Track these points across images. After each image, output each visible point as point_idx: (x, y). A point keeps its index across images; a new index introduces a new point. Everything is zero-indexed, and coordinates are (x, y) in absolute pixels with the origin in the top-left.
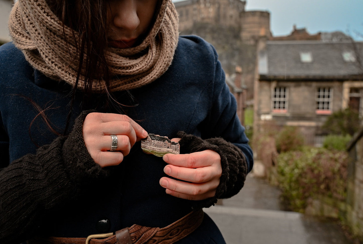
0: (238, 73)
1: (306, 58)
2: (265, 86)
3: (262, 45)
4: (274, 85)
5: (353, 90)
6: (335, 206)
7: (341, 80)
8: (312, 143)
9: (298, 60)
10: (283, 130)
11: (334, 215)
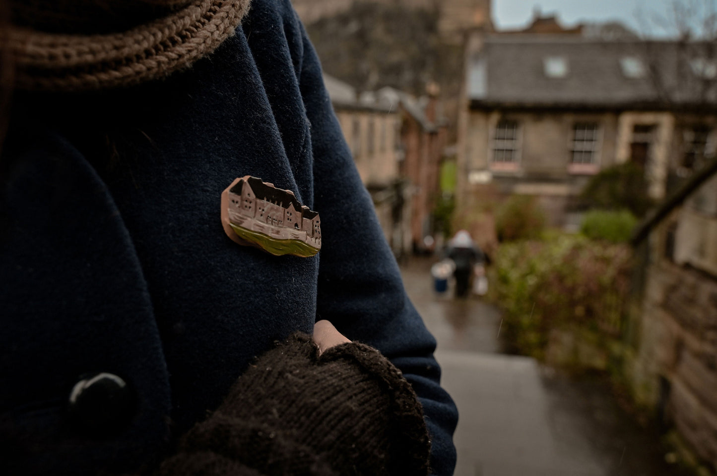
0: (432, 97)
1: (556, 67)
2: (480, 120)
3: (475, 43)
4: (495, 118)
5: (638, 129)
6: (601, 346)
7: (617, 110)
8: (560, 224)
9: (540, 72)
10: (509, 202)
11: (599, 362)
